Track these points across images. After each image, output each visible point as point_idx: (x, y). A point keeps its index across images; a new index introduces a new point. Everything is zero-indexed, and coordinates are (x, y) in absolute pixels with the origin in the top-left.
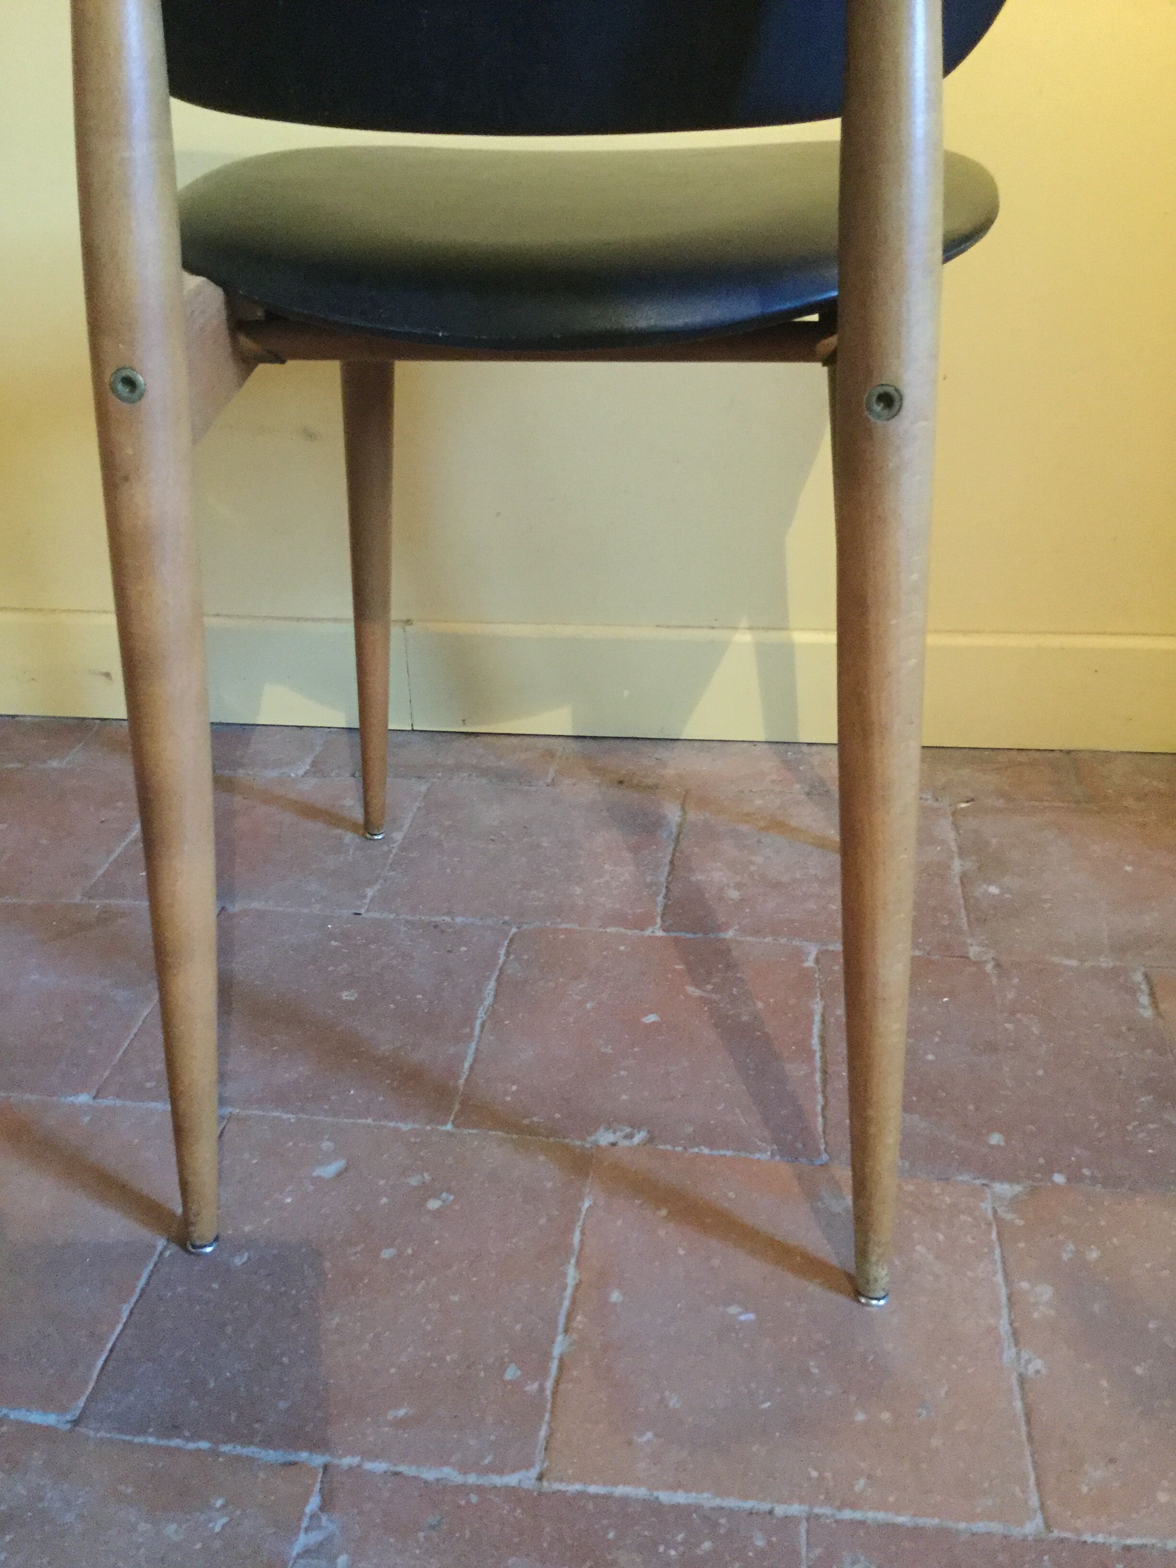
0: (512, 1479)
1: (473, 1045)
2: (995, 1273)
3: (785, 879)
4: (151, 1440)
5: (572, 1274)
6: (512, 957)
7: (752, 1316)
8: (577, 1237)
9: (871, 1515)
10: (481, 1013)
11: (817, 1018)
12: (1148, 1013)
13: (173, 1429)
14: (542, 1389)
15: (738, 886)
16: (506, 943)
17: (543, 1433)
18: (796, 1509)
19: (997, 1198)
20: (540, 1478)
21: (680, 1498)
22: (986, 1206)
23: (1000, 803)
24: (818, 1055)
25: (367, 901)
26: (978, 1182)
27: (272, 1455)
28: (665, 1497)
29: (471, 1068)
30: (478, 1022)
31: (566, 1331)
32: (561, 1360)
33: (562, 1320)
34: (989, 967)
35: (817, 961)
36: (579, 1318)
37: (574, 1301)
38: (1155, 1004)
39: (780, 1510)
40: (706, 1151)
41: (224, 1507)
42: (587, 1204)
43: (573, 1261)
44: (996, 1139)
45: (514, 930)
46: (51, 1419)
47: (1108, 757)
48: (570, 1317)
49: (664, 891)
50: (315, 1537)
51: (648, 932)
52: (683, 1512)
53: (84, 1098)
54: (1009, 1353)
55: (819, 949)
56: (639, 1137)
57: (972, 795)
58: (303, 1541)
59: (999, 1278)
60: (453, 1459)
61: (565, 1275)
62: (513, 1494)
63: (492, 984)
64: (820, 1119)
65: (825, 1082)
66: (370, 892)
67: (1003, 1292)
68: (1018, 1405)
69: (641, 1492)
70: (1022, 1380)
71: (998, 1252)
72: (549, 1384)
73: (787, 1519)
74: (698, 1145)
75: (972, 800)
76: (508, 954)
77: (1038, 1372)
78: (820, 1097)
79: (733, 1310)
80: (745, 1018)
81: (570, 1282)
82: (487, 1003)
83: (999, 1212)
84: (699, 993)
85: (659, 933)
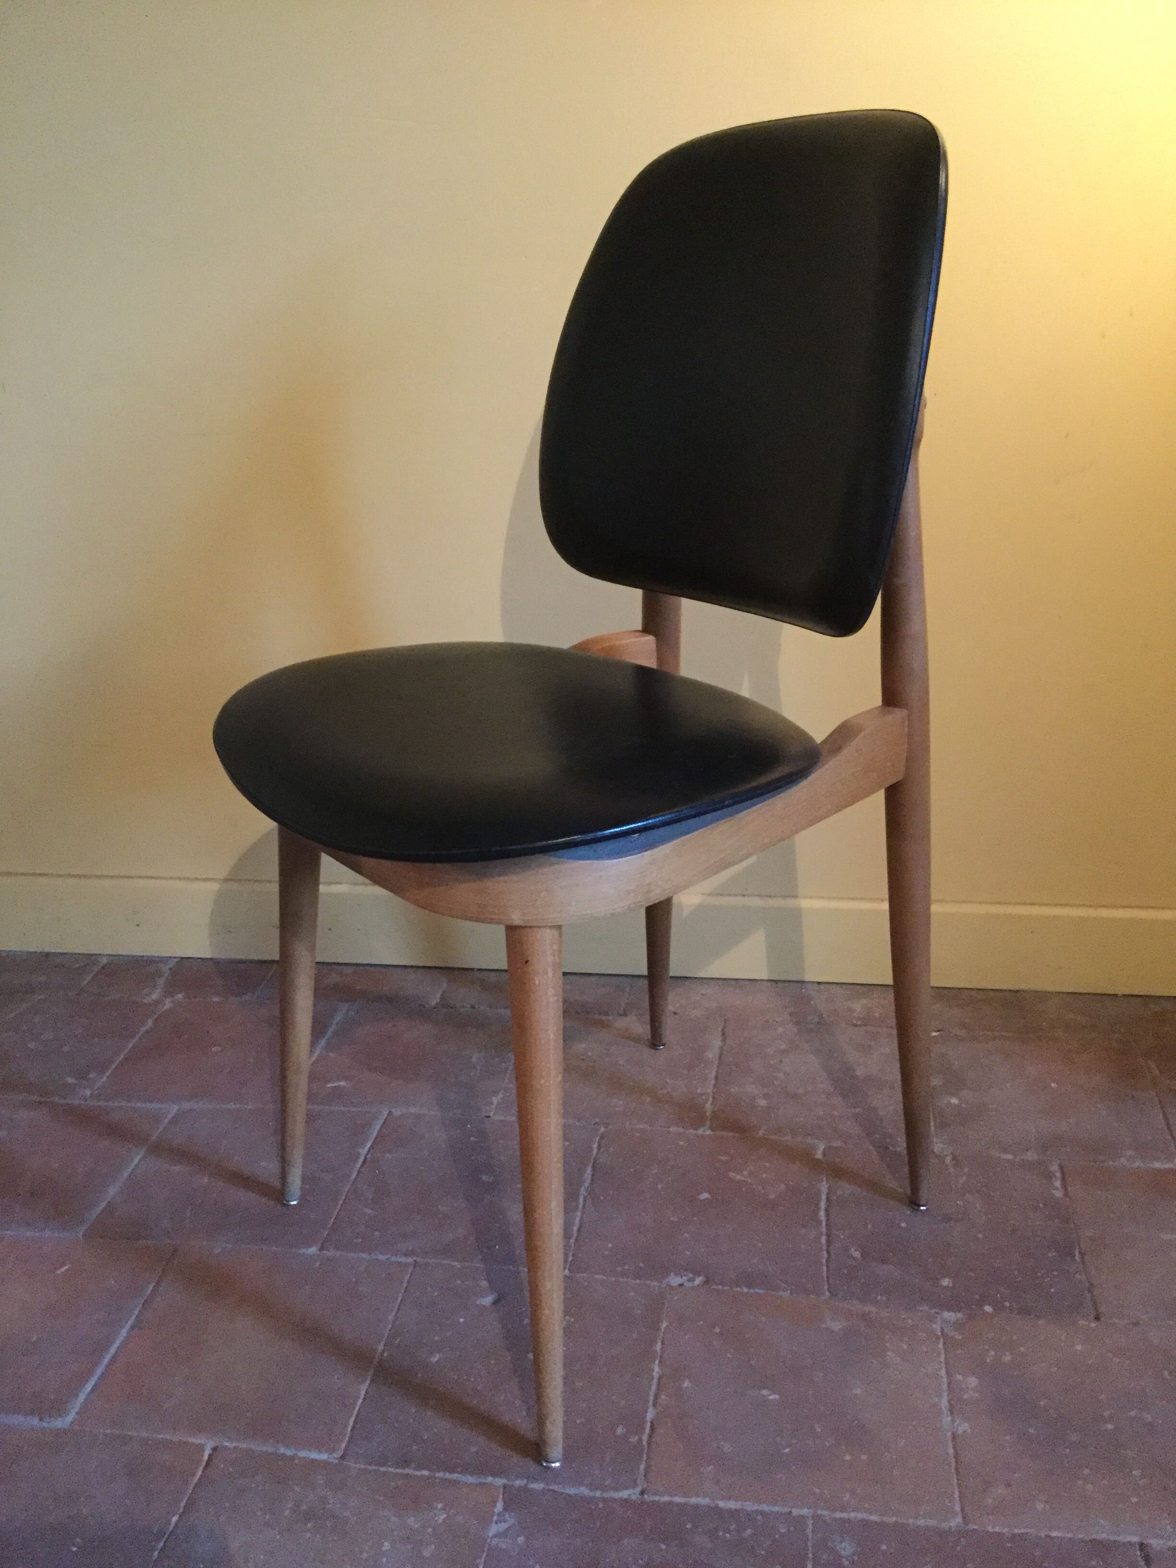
0: (624, 1494)
1: (579, 1214)
2: (940, 1369)
3: (800, 1091)
4: (391, 1470)
5: (656, 1370)
6: (602, 1150)
7: (776, 1397)
8: (658, 1346)
9: (853, 1515)
10: (583, 1192)
11: (824, 1197)
12: (1059, 1194)
13: (405, 1463)
14: (640, 1440)
15: (766, 1096)
16: (597, 1139)
17: (642, 1467)
18: (805, 1511)
19: (945, 1321)
20: (642, 1493)
21: (732, 1505)
22: (937, 1327)
23: (962, 1033)
24: (824, 1223)
25: (494, 1107)
26: (933, 1311)
27: (470, 1479)
28: (721, 1504)
29: (579, 1230)
30: (582, 1199)
31: (655, 1405)
32: (652, 1423)
33: (651, 1398)
34: (948, 1160)
35: (824, 1154)
36: (663, 1397)
37: (659, 1387)
38: (1065, 1187)
39: (795, 1512)
40: (745, 1290)
41: (443, 1509)
42: (665, 1325)
43: (657, 1362)
44: (946, 1282)
45: (603, 1129)
46: (324, 1457)
47: (1043, 996)
48: (656, 1396)
49: (711, 1099)
50: (503, 1527)
51: (700, 1132)
52: (734, 1513)
53: (310, 1250)
54: (946, 1421)
55: (825, 1145)
56: (698, 1280)
57: (940, 1027)
58: (494, 1529)
59: (943, 1373)
60: (585, 1482)
61: (653, 1370)
62: (626, 1502)
63: (589, 1170)
64: (825, 1268)
65: (829, 1241)
66: (495, 1100)
67: (945, 1382)
68: (951, 1451)
69: (707, 1501)
70: (954, 1437)
71: (943, 1356)
72: (645, 1438)
73: (802, 1517)
74: (740, 1287)
75: (941, 1030)
76: (599, 1147)
77: (965, 1432)
78: (825, 1253)
79: (765, 1392)
80: (772, 1196)
81: (656, 1375)
82: (586, 1185)
83: (946, 1330)
84: (738, 1177)
85: (708, 1132)
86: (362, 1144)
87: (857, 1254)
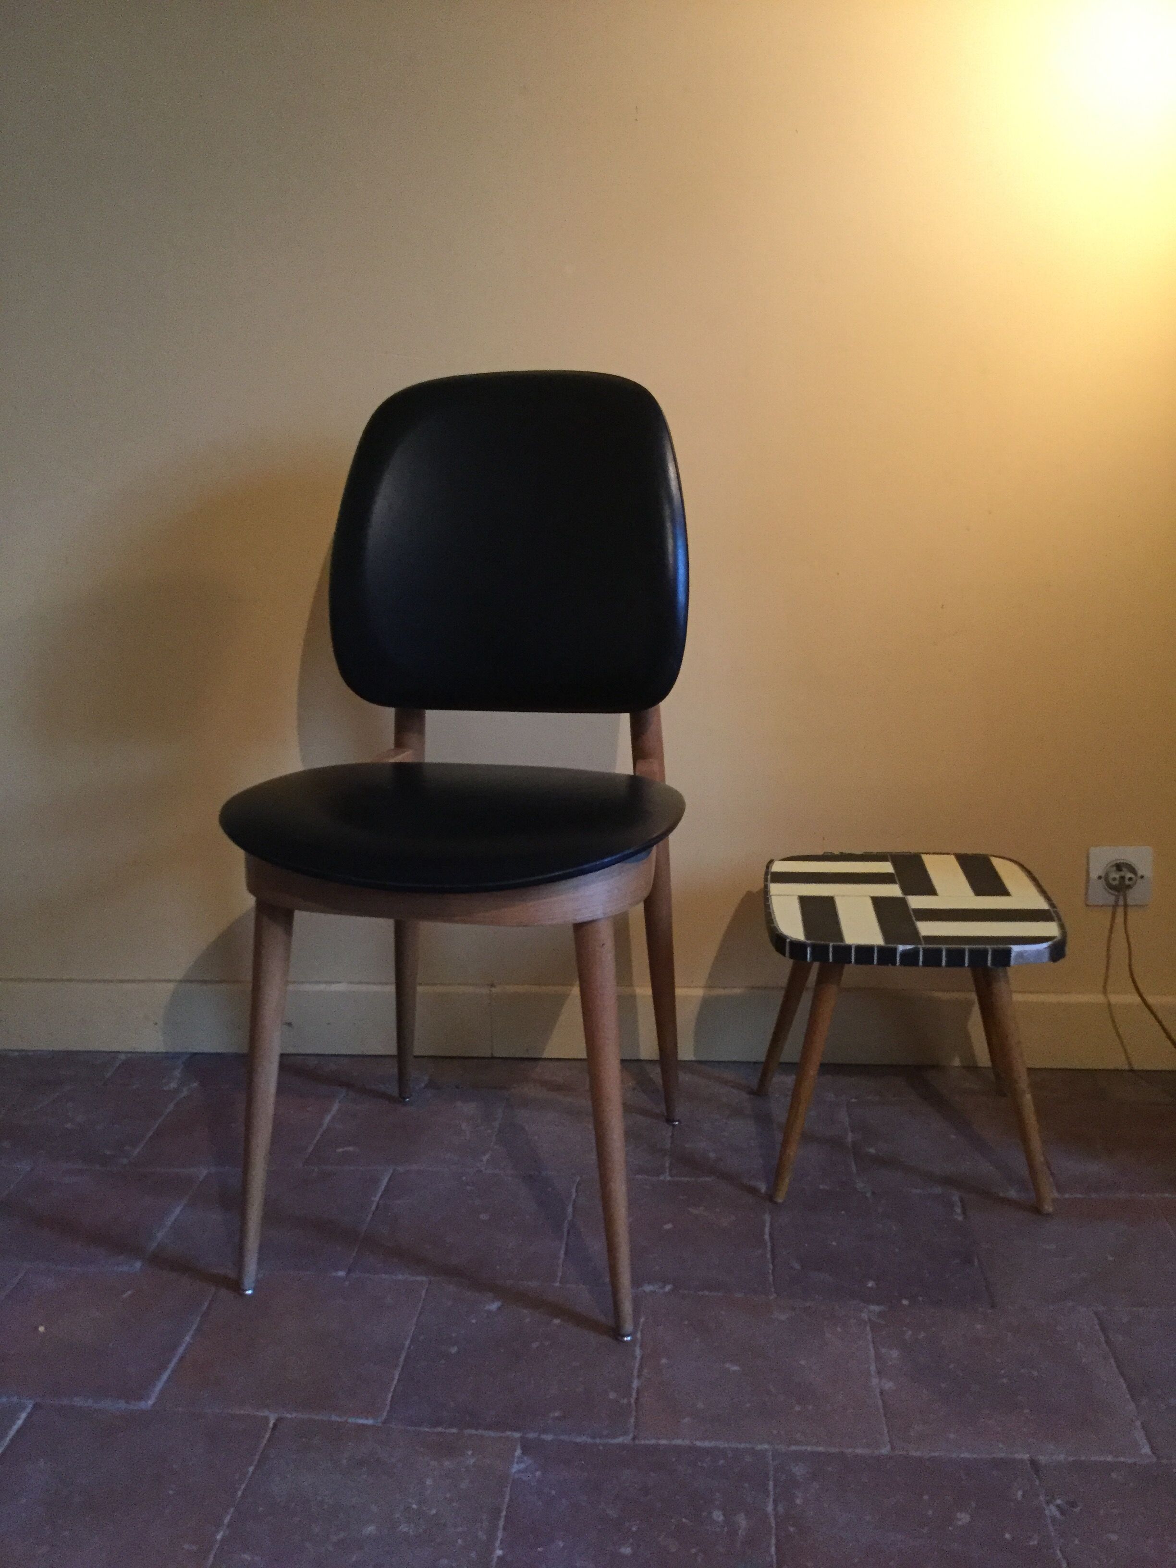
0: (620, 1440)
1: (564, 1240)
2: (868, 1345)
4: (426, 1429)
5: (638, 1352)
6: (579, 1193)
8: (639, 1336)
9: (804, 1448)
10: (566, 1225)
11: (768, 1224)
12: (960, 1218)
13: (438, 1423)
14: (629, 1402)
15: (715, 1150)
16: (575, 1186)
17: (632, 1420)
18: (766, 1446)
19: (870, 1312)
20: (634, 1439)
21: (707, 1444)
22: (864, 1316)
23: (875, 1099)
24: (769, 1243)
25: (483, 1163)
26: (860, 1305)
27: (492, 1434)
28: (698, 1443)
29: (565, 1254)
30: (565, 1230)
31: (639, 1377)
32: (638, 1389)
33: (635, 1373)
34: (869, 1195)
36: (645, 1372)
37: (641, 1364)
38: (964, 1212)
39: (759, 1447)
40: (707, 1293)
41: (472, 1454)
42: (642, 1319)
43: (638, 1347)
44: (870, 1284)
45: (578, 1178)
46: (370, 1422)
48: (640, 1371)
49: (669, 1153)
50: (522, 1466)
51: (662, 1178)
52: (707, 1451)
53: (341, 1274)
54: (875, 1381)
55: (767, 1186)
56: (668, 1288)
57: (859, 1094)
58: (515, 1468)
59: (871, 1347)
60: (588, 1433)
61: (634, 1352)
62: (621, 1446)
63: (570, 1209)
64: (771, 1277)
65: (773, 1258)
66: (485, 1158)
68: (880, 1403)
69: (687, 1442)
70: (881, 1393)
71: (870, 1335)
72: (633, 1401)
73: (762, 1451)
74: (702, 1291)
75: (860, 1097)
76: (577, 1192)
77: (890, 1388)
78: (770, 1265)
80: (725, 1225)
81: (638, 1356)
82: (568, 1220)
83: (872, 1318)
84: (696, 1212)
85: (669, 1178)
86: (374, 1193)
87: (797, 1265)
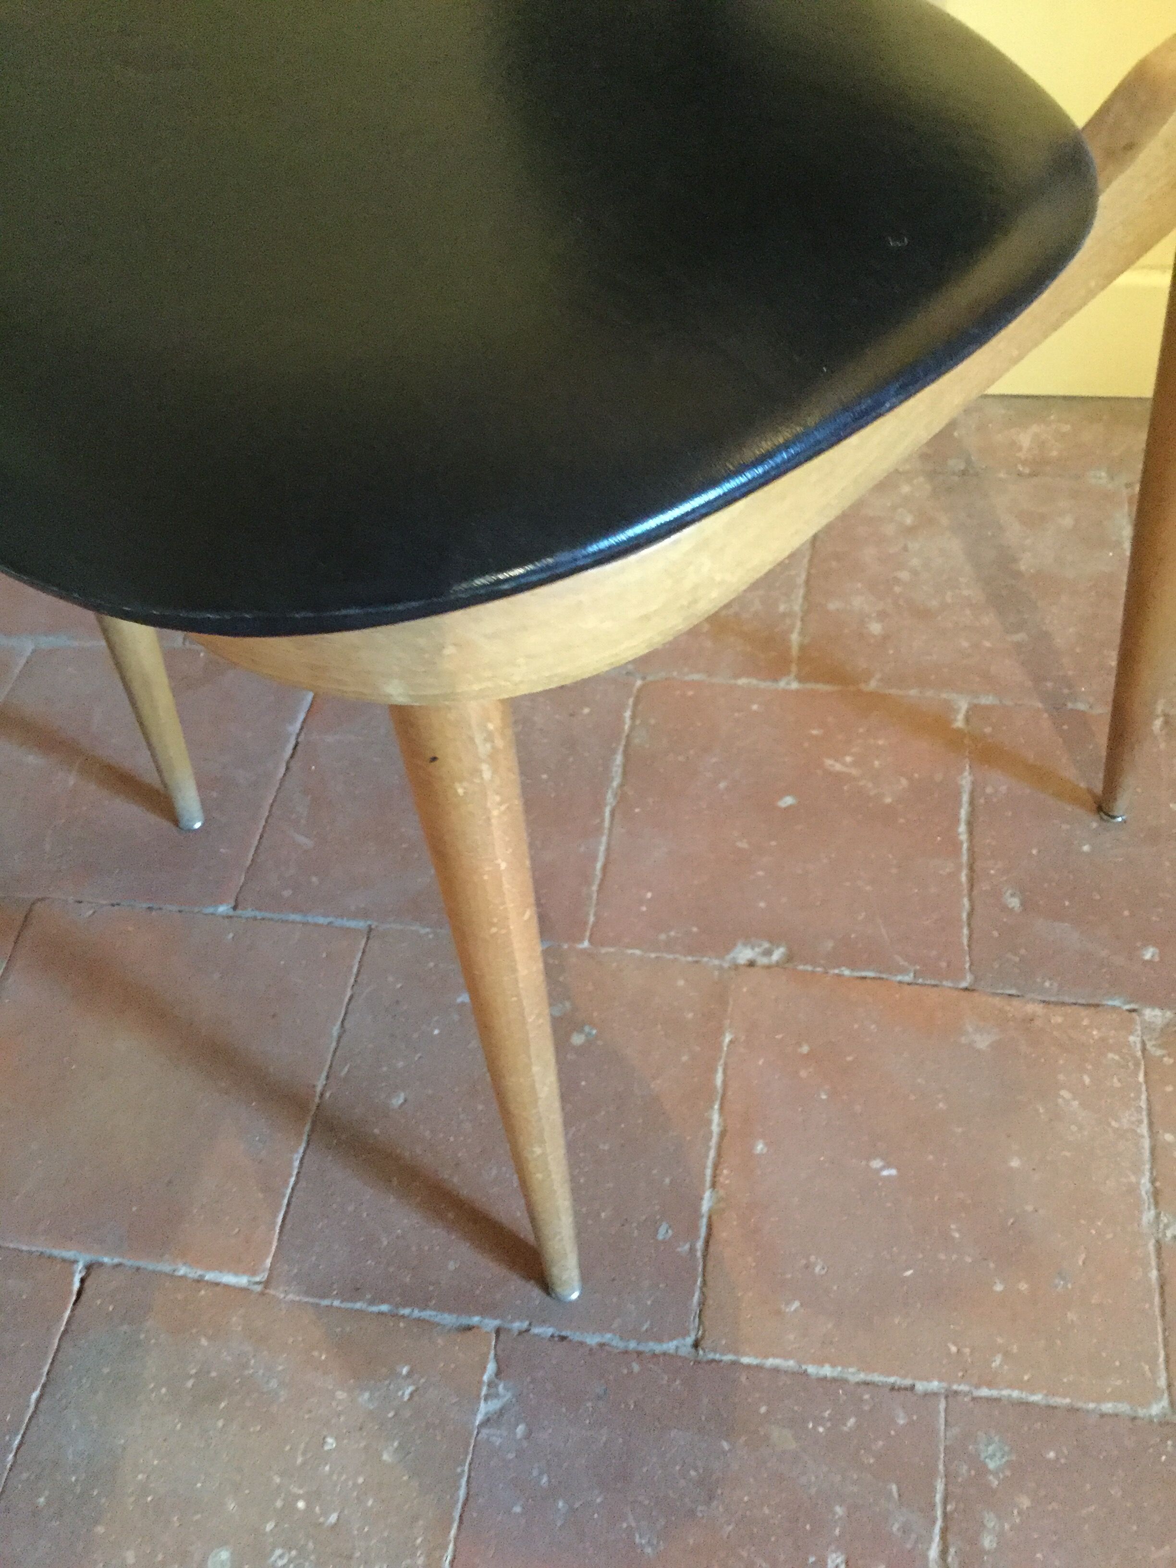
0: (670, 1346)
1: (604, 839)
2: (1140, 1122)
3: (934, 603)
4: (336, 1303)
5: (717, 1118)
6: (638, 721)
7: (893, 1172)
8: (719, 1078)
9: (1005, 1392)
10: (610, 798)
11: (965, 798)
13: (356, 1292)
14: (692, 1250)
15: (882, 616)
16: (631, 701)
17: (695, 1298)
18: (935, 1385)
19: (1148, 1028)
20: (696, 1345)
21: (827, 1371)
22: (1135, 1039)
24: (965, 846)
26: (1128, 1007)
27: (449, 1319)
28: (811, 1369)
29: (605, 868)
30: (607, 811)
31: (714, 1185)
32: (710, 1218)
33: (709, 1172)
35: (967, 719)
36: (726, 1171)
37: (719, 1155)
39: (923, 1386)
40: (847, 972)
41: (410, 1374)
42: (728, 1038)
43: (716, 1107)
44: (1149, 954)
45: (639, 683)
46: (243, 1281)
48: (716, 1170)
49: (799, 625)
50: (494, 1405)
51: (782, 684)
52: (829, 1384)
53: (222, 909)
54: (1148, 1215)
55: (969, 704)
56: (778, 953)
58: (484, 1409)
59: (1144, 1130)
60: (615, 1325)
61: (709, 1122)
62: (672, 1362)
63: (619, 759)
64: (965, 931)
65: (972, 883)
67: (1146, 1143)
68: (1154, 1274)
69: (790, 1364)
70: (1160, 1247)
71: (1144, 1097)
72: (700, 1245)
73: (928, 1395)
74: (839, 967)
76: (633, 717)
77: (1174, 1238)
78: (966, 901)
79: (876, 1164)
80: (888, 800)
81: (715, 1128)
82: (615, 784)
83: (1148, 1047)
84: (838, 767)
85: (795, 685)
86: (292, 719)
87: (1014, 903)
